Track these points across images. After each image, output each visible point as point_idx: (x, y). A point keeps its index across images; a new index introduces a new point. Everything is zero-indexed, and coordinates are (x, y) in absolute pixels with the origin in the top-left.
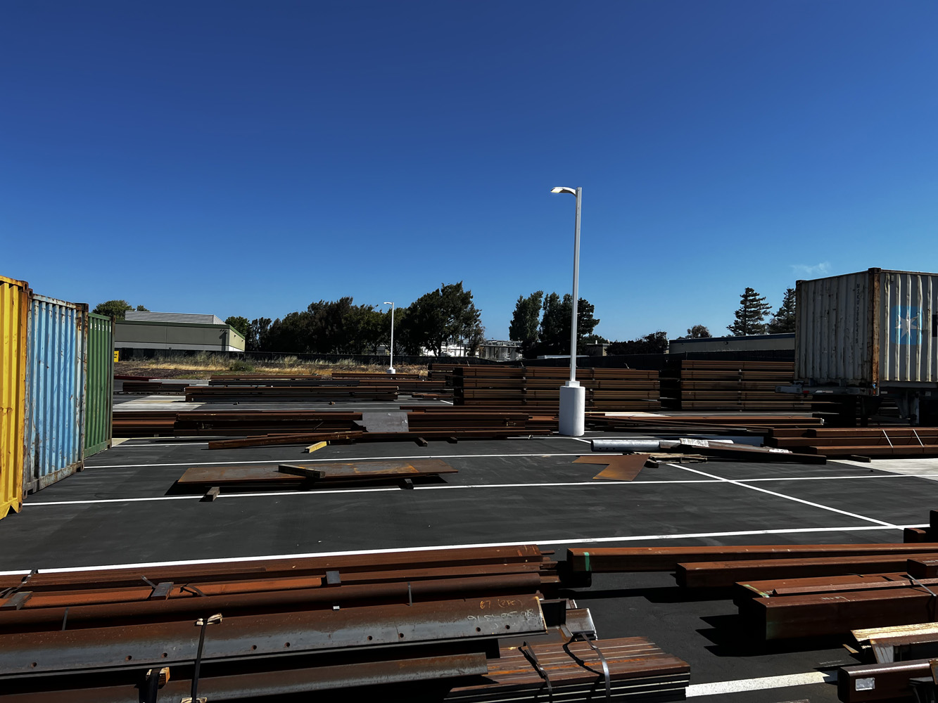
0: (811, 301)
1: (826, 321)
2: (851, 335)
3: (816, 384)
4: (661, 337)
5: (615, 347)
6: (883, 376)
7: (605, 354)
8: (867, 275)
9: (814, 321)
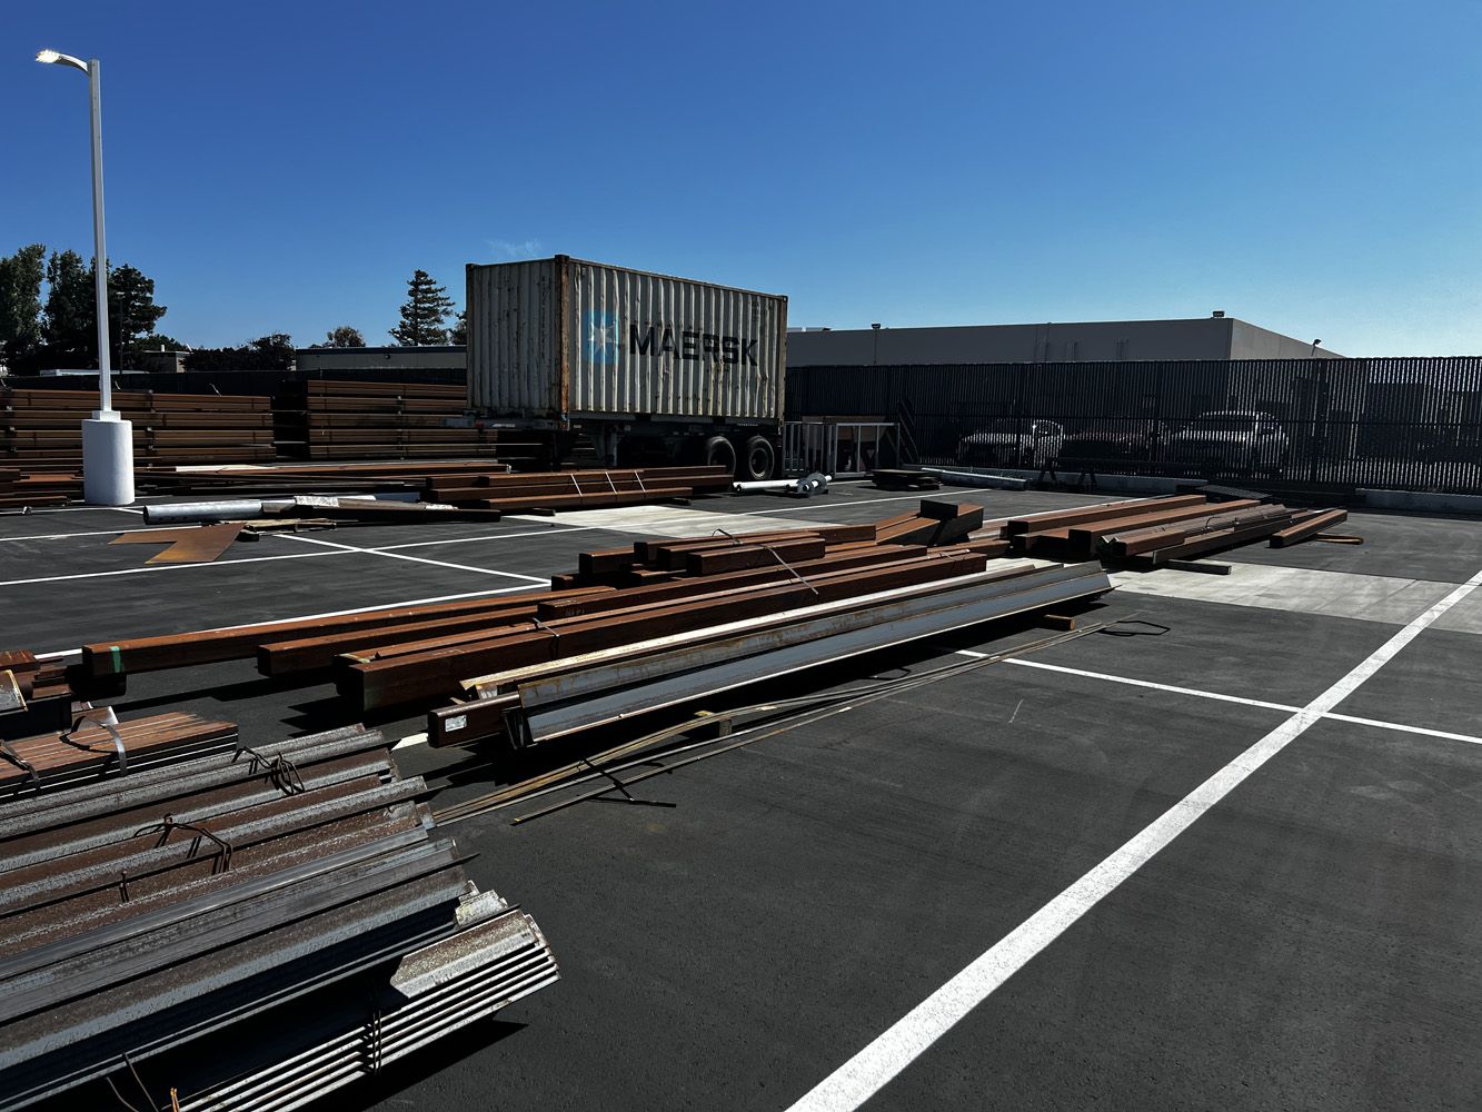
0: (486, 297)
1: (506, 326)
2: (536, 347)
3: (494, 415)
4: (281, 343)
5: (199, 358)
6: (574, 405)
7: (180, 369)
8: (554, 264)
9: (490, 326)
